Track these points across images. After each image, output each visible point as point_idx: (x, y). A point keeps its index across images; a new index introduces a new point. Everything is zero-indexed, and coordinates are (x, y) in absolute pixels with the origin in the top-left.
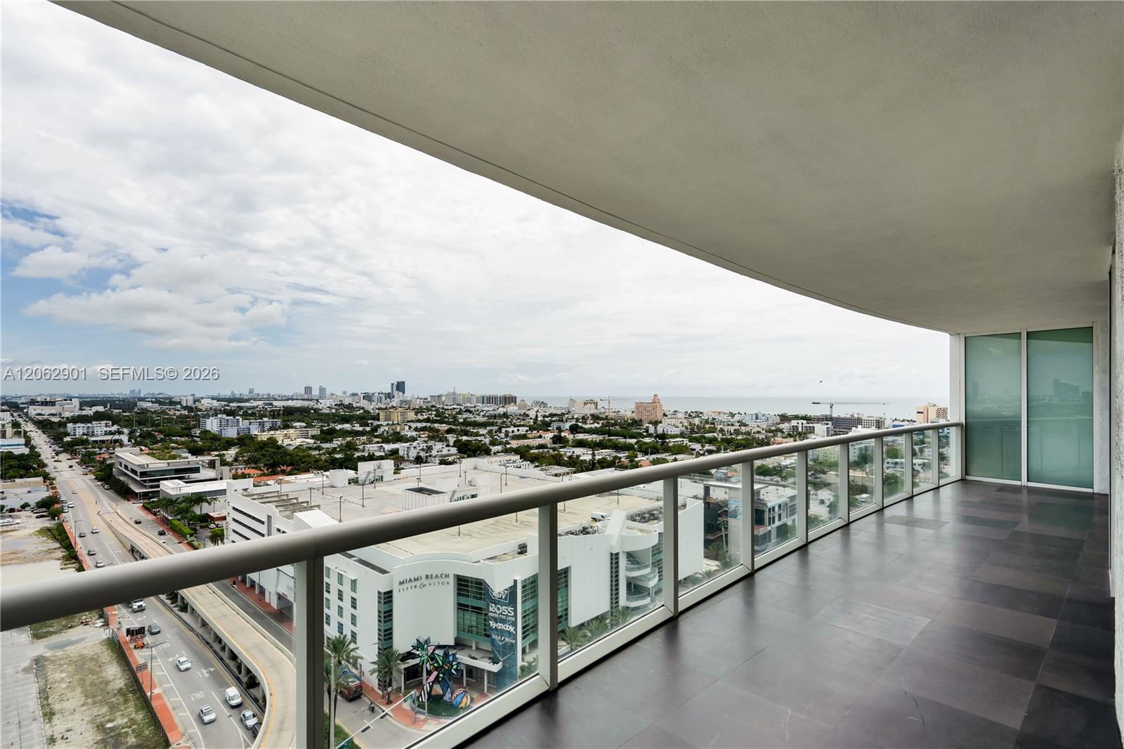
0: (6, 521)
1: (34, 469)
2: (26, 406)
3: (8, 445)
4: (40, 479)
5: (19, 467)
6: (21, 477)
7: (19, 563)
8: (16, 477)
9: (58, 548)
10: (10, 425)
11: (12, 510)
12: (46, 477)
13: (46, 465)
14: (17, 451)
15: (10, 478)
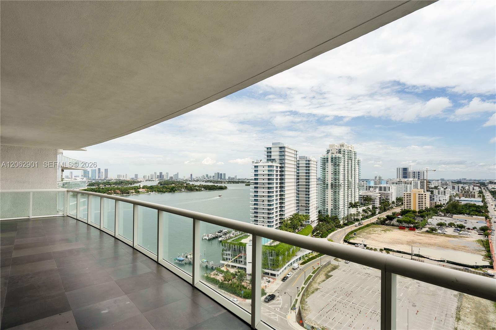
0: (465, 232)
1: (483, 212)
2: (487, 184)
3: (475, 201)
4: (484, 218)
5: (476, 211)
6: (476, 215)
7: (465, 252)
8: (474, 215)
9: (484, 250)
10: (478, 192)
11: (469, 229)
12: (487, 217)
13: (488, 212)
14: (477, 204)
15: (471, 215)
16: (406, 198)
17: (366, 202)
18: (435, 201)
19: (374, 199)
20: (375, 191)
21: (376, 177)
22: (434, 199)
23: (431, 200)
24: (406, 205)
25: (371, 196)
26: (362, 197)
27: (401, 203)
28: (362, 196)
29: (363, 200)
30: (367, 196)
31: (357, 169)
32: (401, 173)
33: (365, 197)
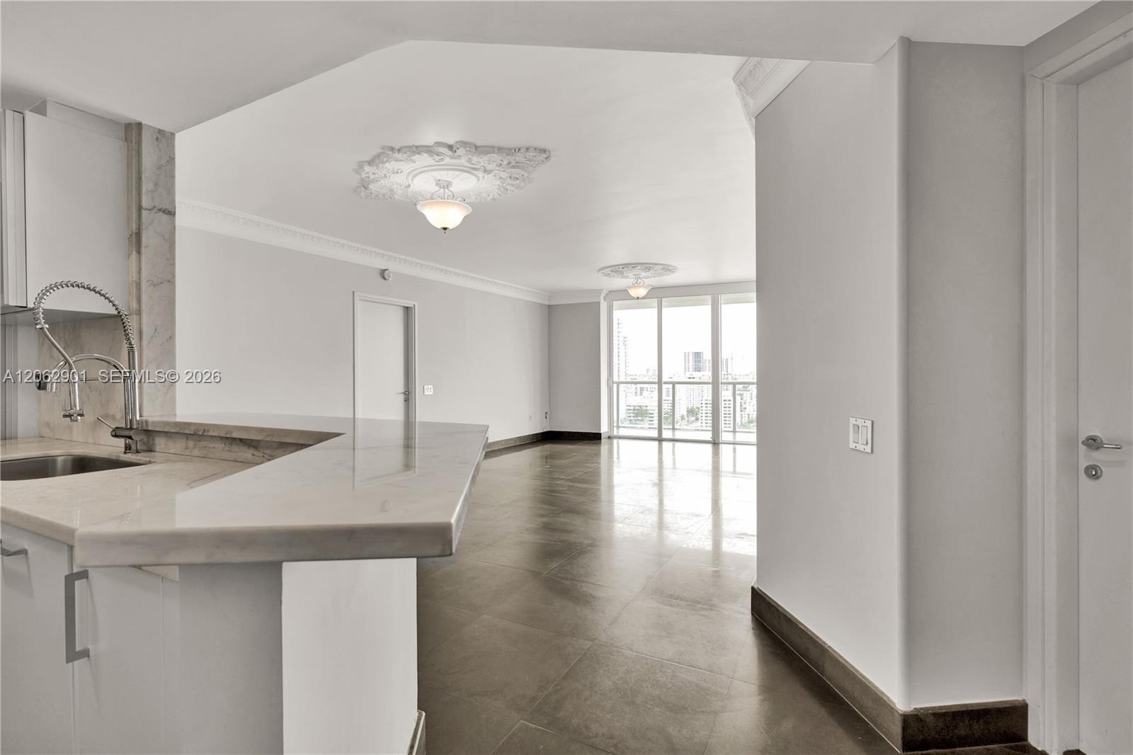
16: (704, 408)
17: (639, 418)
18: (748, 412)
19: (650, 412)
20: (652, 397)
21: (648, 370)
22: (745, 408)
23: (741, 411)
24: (704, 421)
25: (646, 406)
26: (630, 410)
27: (694, 418)
28: (632, 408)
29: (632, 415)
30: (640, 406)
31: (622, 355)
32: (691, 361)
33: (636, 408)
